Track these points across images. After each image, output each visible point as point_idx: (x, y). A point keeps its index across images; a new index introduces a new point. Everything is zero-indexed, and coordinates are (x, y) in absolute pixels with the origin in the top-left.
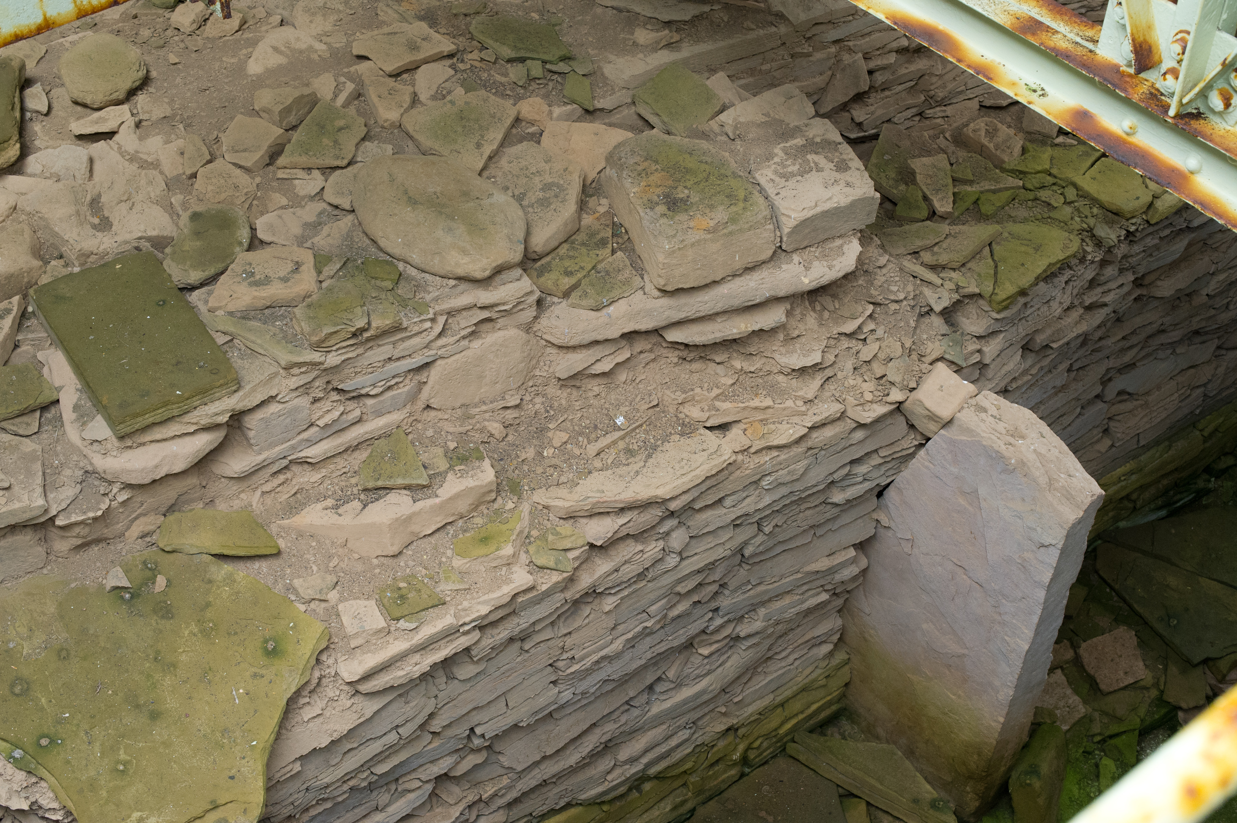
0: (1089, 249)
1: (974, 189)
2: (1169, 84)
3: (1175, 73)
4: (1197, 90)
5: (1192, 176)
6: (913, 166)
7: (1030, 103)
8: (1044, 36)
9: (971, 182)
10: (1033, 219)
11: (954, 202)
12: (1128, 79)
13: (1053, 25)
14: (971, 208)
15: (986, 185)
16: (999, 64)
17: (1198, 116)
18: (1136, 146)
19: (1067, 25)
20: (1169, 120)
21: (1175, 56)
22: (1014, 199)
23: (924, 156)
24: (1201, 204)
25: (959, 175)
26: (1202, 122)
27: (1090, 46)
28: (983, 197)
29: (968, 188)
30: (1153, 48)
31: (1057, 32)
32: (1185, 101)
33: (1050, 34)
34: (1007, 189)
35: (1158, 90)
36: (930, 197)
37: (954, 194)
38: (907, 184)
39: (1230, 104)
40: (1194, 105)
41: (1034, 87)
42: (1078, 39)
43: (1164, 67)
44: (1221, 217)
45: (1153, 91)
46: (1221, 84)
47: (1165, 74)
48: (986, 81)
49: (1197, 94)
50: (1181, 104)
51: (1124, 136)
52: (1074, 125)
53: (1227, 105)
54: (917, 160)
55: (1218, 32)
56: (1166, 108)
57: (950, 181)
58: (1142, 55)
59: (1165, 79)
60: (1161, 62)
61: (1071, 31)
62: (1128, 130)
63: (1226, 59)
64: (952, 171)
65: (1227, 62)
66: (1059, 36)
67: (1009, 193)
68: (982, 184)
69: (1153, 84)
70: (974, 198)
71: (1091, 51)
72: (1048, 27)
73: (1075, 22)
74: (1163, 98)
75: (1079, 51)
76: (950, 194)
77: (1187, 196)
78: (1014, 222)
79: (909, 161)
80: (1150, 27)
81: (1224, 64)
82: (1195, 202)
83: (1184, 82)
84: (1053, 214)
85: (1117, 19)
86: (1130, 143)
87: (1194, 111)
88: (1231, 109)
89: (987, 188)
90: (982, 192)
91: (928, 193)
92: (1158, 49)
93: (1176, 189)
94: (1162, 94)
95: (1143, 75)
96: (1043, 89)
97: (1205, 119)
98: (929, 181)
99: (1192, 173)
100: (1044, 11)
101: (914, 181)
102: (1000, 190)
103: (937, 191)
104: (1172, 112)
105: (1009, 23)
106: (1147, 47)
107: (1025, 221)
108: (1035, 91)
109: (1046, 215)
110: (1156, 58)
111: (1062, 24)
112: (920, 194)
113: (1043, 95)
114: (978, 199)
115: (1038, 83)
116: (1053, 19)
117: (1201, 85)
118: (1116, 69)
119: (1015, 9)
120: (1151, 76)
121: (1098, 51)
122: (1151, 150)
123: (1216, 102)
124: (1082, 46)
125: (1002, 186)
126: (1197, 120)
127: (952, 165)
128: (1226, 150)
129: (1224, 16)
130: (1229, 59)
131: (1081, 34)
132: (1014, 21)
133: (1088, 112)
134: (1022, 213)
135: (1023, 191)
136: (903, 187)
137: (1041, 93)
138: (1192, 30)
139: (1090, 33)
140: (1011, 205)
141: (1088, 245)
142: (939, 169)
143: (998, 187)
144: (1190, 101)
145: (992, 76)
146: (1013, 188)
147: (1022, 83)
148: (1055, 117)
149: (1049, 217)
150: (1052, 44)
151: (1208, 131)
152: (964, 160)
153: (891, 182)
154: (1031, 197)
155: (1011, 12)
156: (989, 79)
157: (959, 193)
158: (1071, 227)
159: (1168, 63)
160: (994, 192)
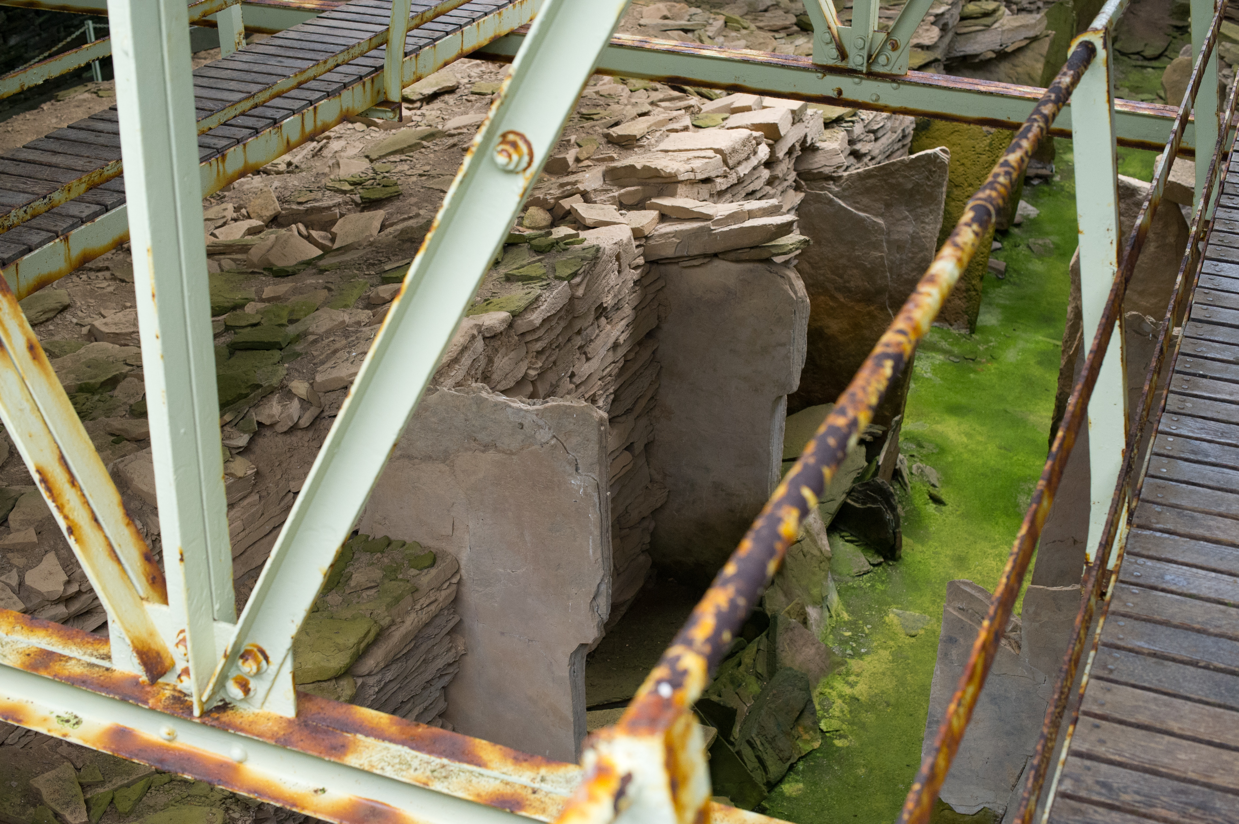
0: (236, 815)
1: (107, 789)
2: (188, 685)
3: (186, 671)
4: (211, 686)
5: (242, 766)
6: (36, 785)
7: (65, 736)
8: (57, 667)
9: (102, 783)
10: (173, 802)
11: (88, 810)
12: (148, 689)
13: (66, 652)
14: (108, 809)
15: (118, 781)
16: (27, 702)
17: (225, 707)
18: (179, 750)
19: (81, 649)
20: (198, 721)
21: (182, 657)
22: (150, 787)
23: (47, 771)
24: (255, 792)
25: (88, 780)
26: (230, 712)
27: (105, 663)
28: (117, 795)
29: (101, 790)
30: (162, 653)
31: (70, 658)
32: (204, 698)
33: (63, 663)
34: (141, 779)
35: (180, 692)
36: (62, 813)
37: (86, 802)
38: (35, 806)
39: (249, 690)
40: (218, 698)
41: (67, 717)
42: (94, 660)
43: (179, 667)
44: (277, 799)
45: (176, 694)
46: (233, 673)
47: (179, 676)
48: (16, 724)
49: (213, 689)
50: (202, 703)
51: (167, 743)
52: (113, 747)
53: (246, 690)
54: (39, 778)
55: (215, 624)
56: (189, 709)
57: (79, 789)
58: (152, 664)
59: (181, 681)
60: (173, 665)
61: (85, 653)
62: (168, 737)
63: (226, 651)
64: (78, 777)
65: (228, 653)
66: (73, 662)
67: (142, 784)
68: (114, 782)
69: (175, 686)
70: (109, 799)
71: (107, 669)
72: (61, 655)
73: (88, 642)
74: (186, 698)
75: (95, 672)
76: (82, 803)
77: (240, 788)
78: (156, 811)
79: (31, 782)
80: (152, 634)
81: (225, 656)
82: (249, 792)
83: (197, 679)
84: (194, 791)
85: (118, 634)
86: (173, 749)
87: (220, 704)
88: (252, 693)
89: (119, 784)
90: (116, 790)
91: (58, 809)
92: (168, 653)
93: (226, 783)
94: (185, 695)
95: (161, 680)
96: (76, 717)
97: (232, 708)
98: (56, 796)
99: (241, 762)
100: (55, 639)
101: (41, 802)
102: (134, 782)
103: (68, 804)
104: (197, 712)
105: (19, 662)
106: (155, 655)
107: (165, 807)
108: (68, 721)
109: (185, 795)
110: (167, 663)
111: (74, 648)
112: (50, 813)
113: (77, 723)
114: (113, 799)
115: (70, 711)
116: (65, 645)
117: (213, 680)
118: (135, 682)
119: (24, 645)
120: (170, 679)
121: (114, 668)
122: (195, 751)
123: (234, 691)
124: (98, 666)
125: (134, 777)
126: (225, 711)
127: (79, 770)
128: (258, 736)
129: (217, 607)
130: (229, 650)
131: (95, 653)
132: (27, 658)
133: (126, 728)
134: (161, 799)
135: (158, 775)
136: (31, 810)
137: (74, 721)
138: (187, 628)
139: (103, 650)
140: (148, 795)
141: (234, 812)
142: (65, 781)
143: (131, 779)
144: (210, 698)
145: (21, 717)
146: (146, 776)
147: (54, 715)
148: (94, 745)
149: (189, 796)
150: (66, 673)
151: (238, 721)
152: (91, 762)
153: (18, 809)
154: (167, 780)
155: (20, 651)
156: (19, 721)
157: (92, 798)
158: (213, 799)
159: (180, 666)
160: (128, 786)
